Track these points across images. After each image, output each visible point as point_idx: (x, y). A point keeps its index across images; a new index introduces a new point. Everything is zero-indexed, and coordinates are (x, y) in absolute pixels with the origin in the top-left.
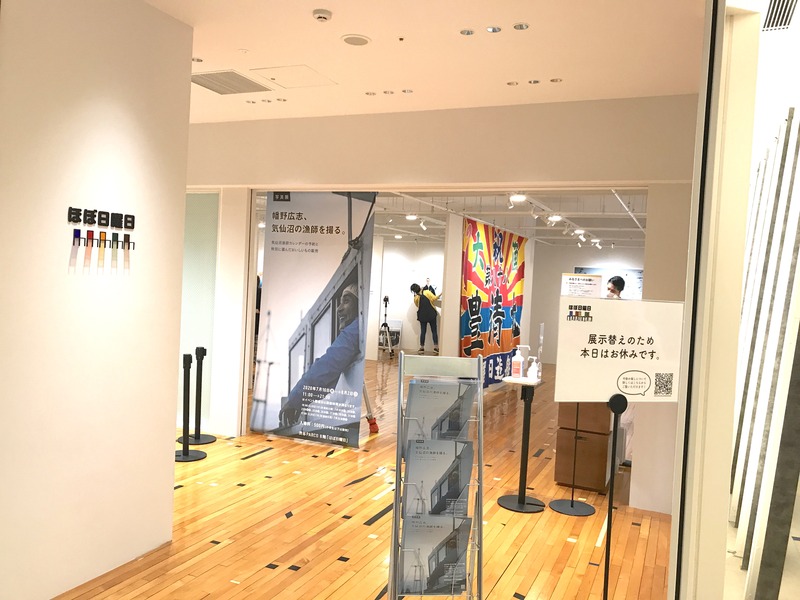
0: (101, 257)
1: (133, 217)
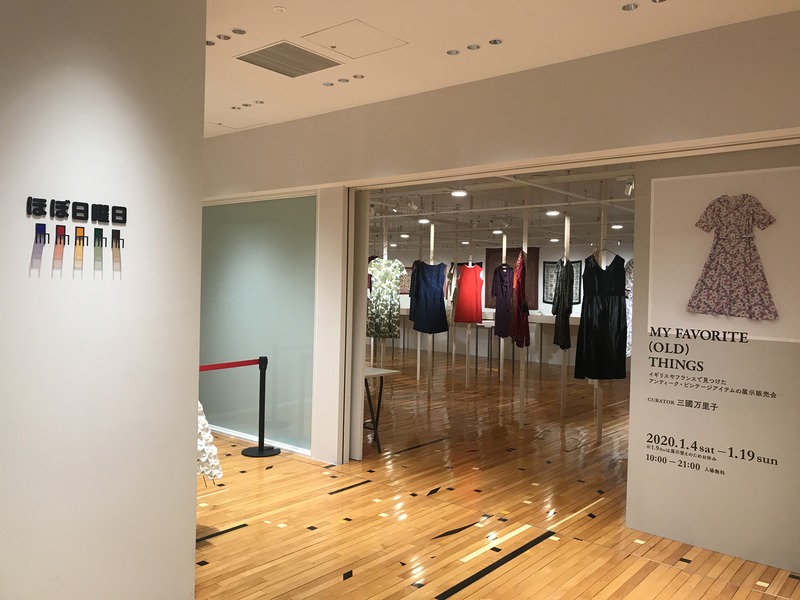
1: (124, 209)
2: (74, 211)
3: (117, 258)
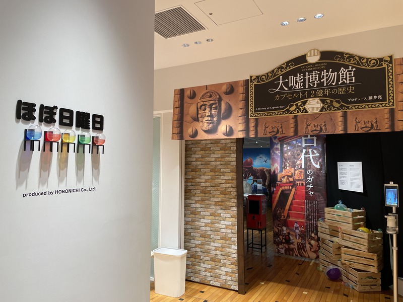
1: (102, 117)
2: (62, 117)
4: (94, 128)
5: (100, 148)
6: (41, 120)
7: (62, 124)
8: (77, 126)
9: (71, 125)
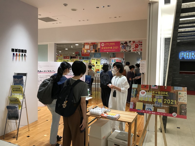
0: (19, 59)
1: (26, 50)
2: (19, 51)
3: (25, 59)
4: (25, 52)
5: (26, 56)
6: (15, 52)
7: (19, 52)
8: (21, 52)
9: (20, 52)
